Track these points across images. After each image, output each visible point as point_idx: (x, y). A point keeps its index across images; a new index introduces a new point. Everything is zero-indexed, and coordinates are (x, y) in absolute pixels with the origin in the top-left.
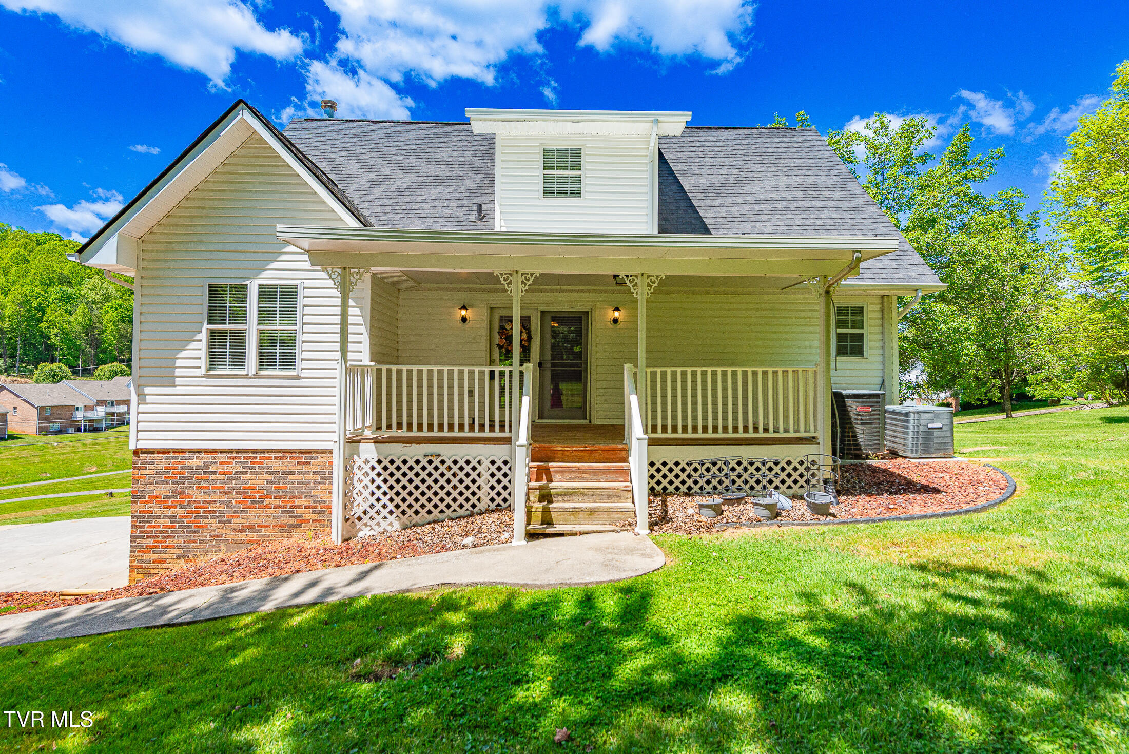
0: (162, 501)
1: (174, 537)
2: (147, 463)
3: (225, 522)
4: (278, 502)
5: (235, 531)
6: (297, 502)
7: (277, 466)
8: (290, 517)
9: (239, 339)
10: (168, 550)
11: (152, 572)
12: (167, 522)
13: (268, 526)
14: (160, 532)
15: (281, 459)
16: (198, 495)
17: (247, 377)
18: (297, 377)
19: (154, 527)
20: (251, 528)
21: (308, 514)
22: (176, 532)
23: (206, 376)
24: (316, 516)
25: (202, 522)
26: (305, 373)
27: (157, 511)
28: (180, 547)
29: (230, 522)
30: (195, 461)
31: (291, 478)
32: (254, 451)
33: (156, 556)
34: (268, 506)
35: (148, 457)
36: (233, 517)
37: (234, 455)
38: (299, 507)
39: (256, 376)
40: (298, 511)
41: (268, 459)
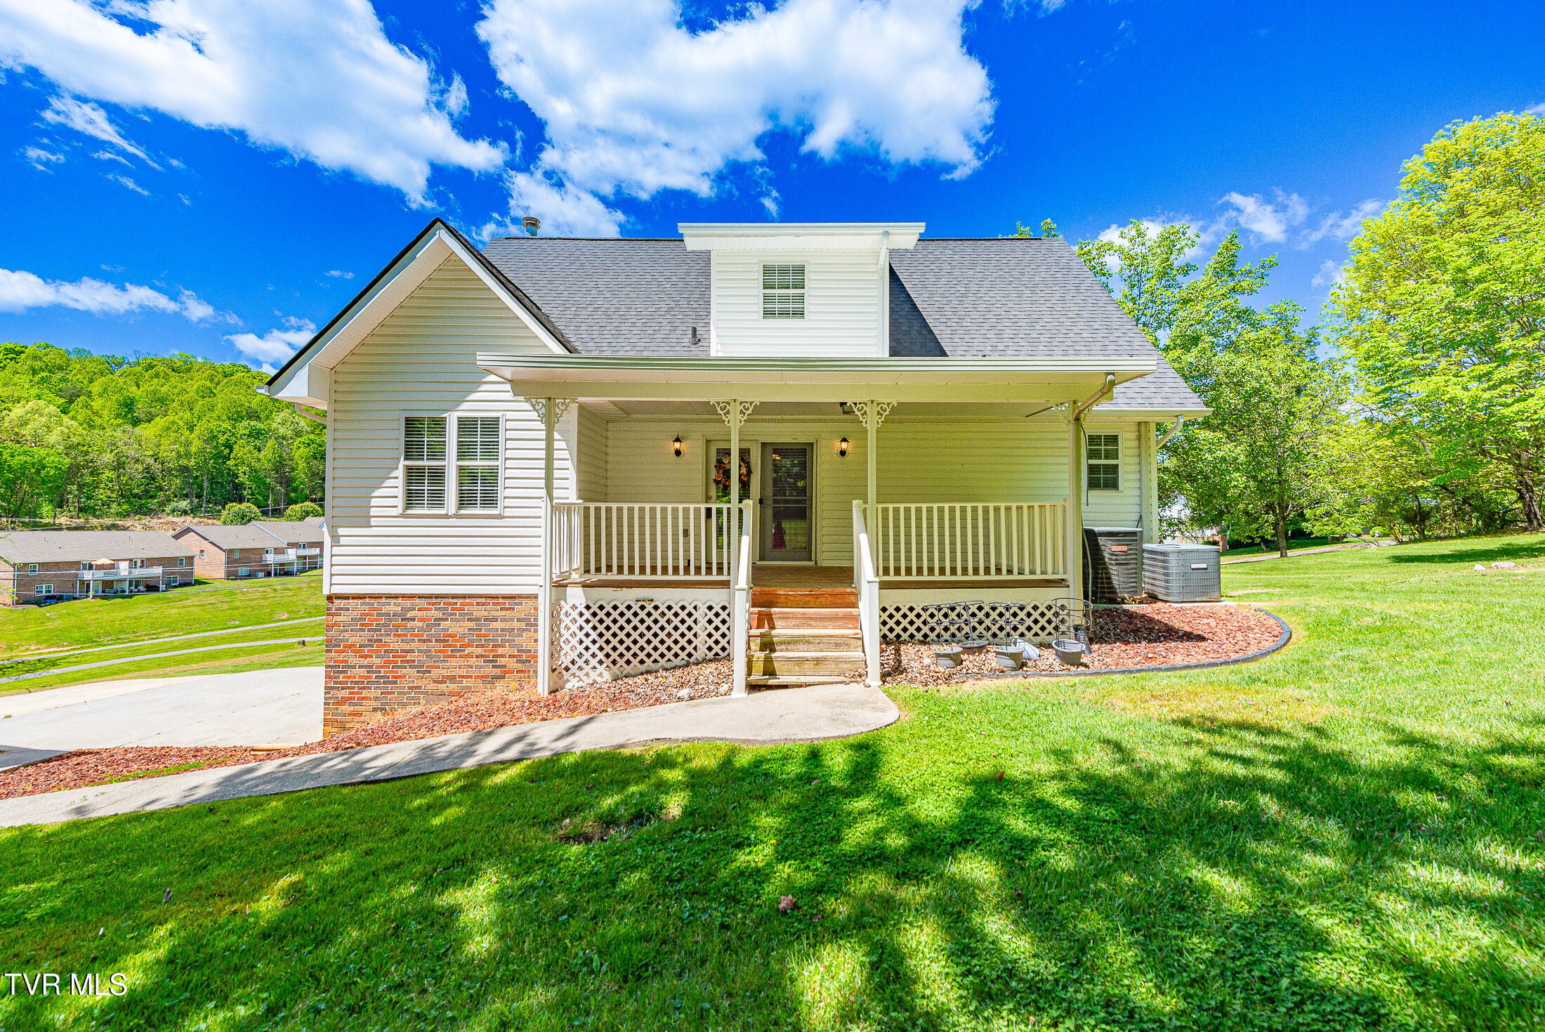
0: (358, 650)
1: (370, 688)
2: (341, 609)
3: (424, 672)
4: (480, 651)
5: (435, 682)
6: (500, 651)
7: (479, 612)
8: (493, 667)
9: (438, 476)
10: (364, 702)
11: (348, 725)
12: (363, 672)
13: (470, 677)
14: (356, 683)
15: (484, 604)
16: (395, 644)
17: (446, 516)
18: (500, 517)
19: (350, 677)
20: (452, 678)
21: (512, 664)
22: (373, 683)
23: (402, 516)
24: (520, 667)
25: (401, 672)
26: (508, 512)
27: (353, 660)
28: (376, 699)
29: (430, 672)
30: (392, 607)
31: (494, 625)
32: (455, 596)
33: (352, 708)
34: (470, 656)
35: (342, 603)
36: (432, 667)
37: (434, 600)
38: (503, 656)
39: (456, 516)
40: (501, 661)
41: (469, 604)
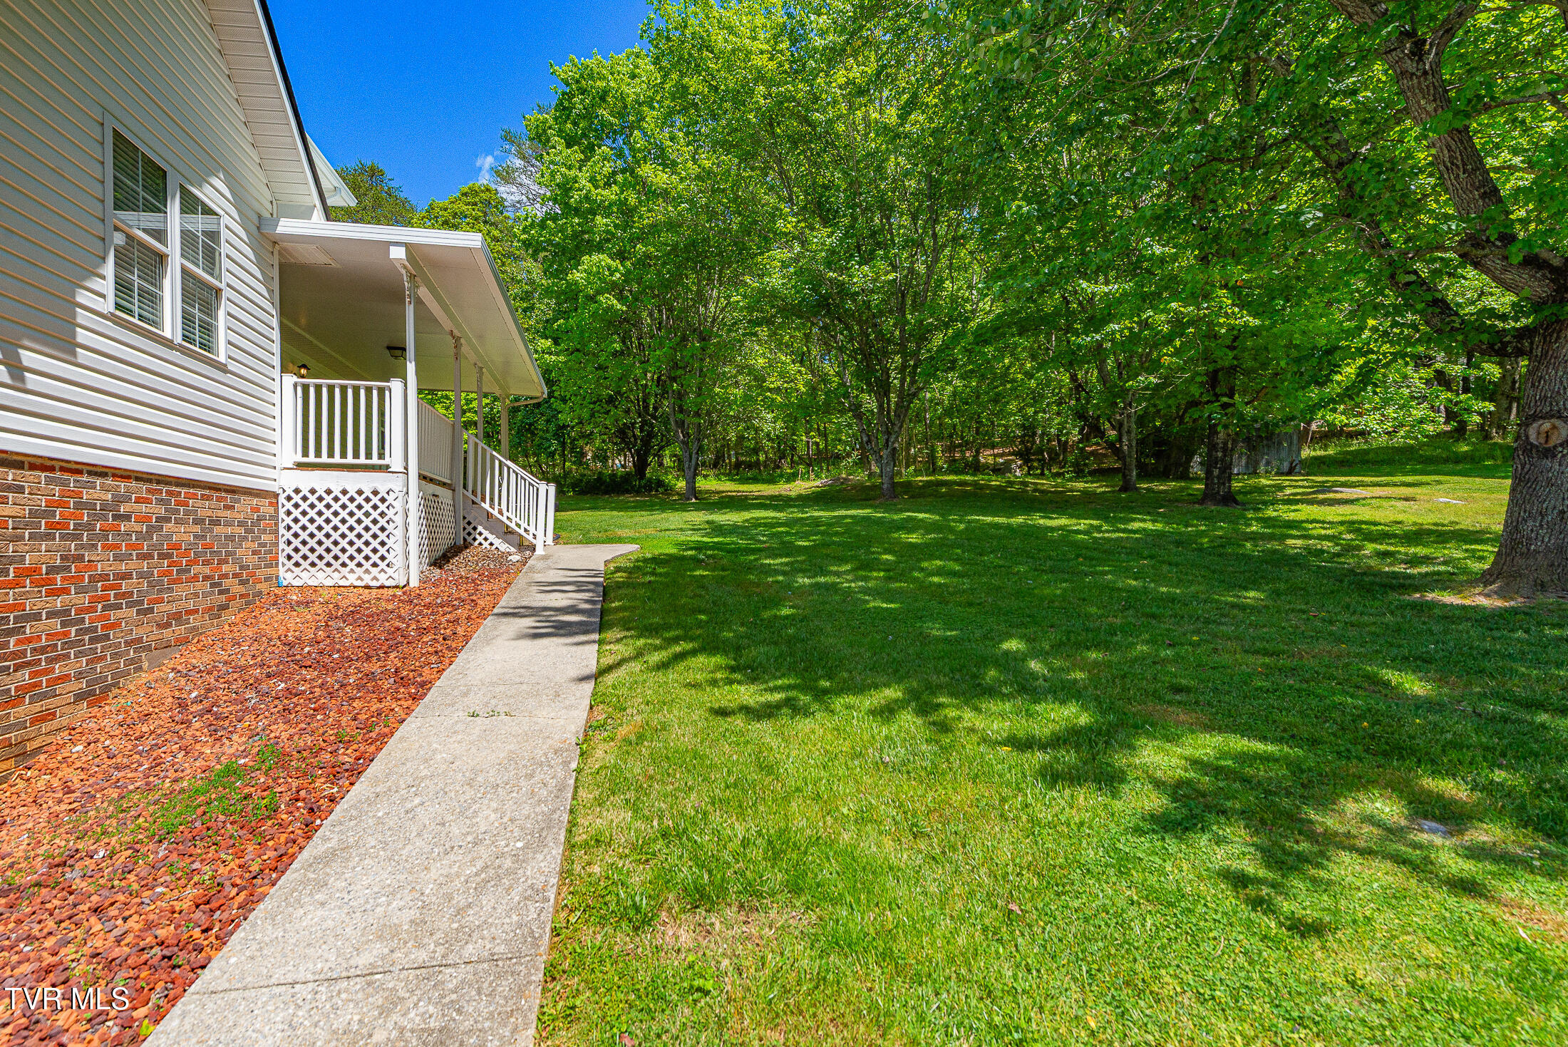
0: (41, 578)
4: (207, 570)
5: (159, 626)
6: (225, 568)
7: (205, 509)
8: (221, 592)
9: (149, 268)
10: (59, 687)
11: (33, 745)
13: (197, 611)
14: (42, 649)
15: (208, 498)
16: (104, 562)
17: (169, 346)
18: (224, 368)
20: (177, 617)
21: (237, 589)
23: (114, 318)
24: (242, 589)
26: (233, 366)
27: (37, 602)
29: (151, 610)
30: (98, 492)
31: (217, 530)
33: (38, 706)
36: (156, 601)
37: (154, 486)
38: (226, 576)
39: (181, 349)
40: (226, 583)
41: (194, 496)
